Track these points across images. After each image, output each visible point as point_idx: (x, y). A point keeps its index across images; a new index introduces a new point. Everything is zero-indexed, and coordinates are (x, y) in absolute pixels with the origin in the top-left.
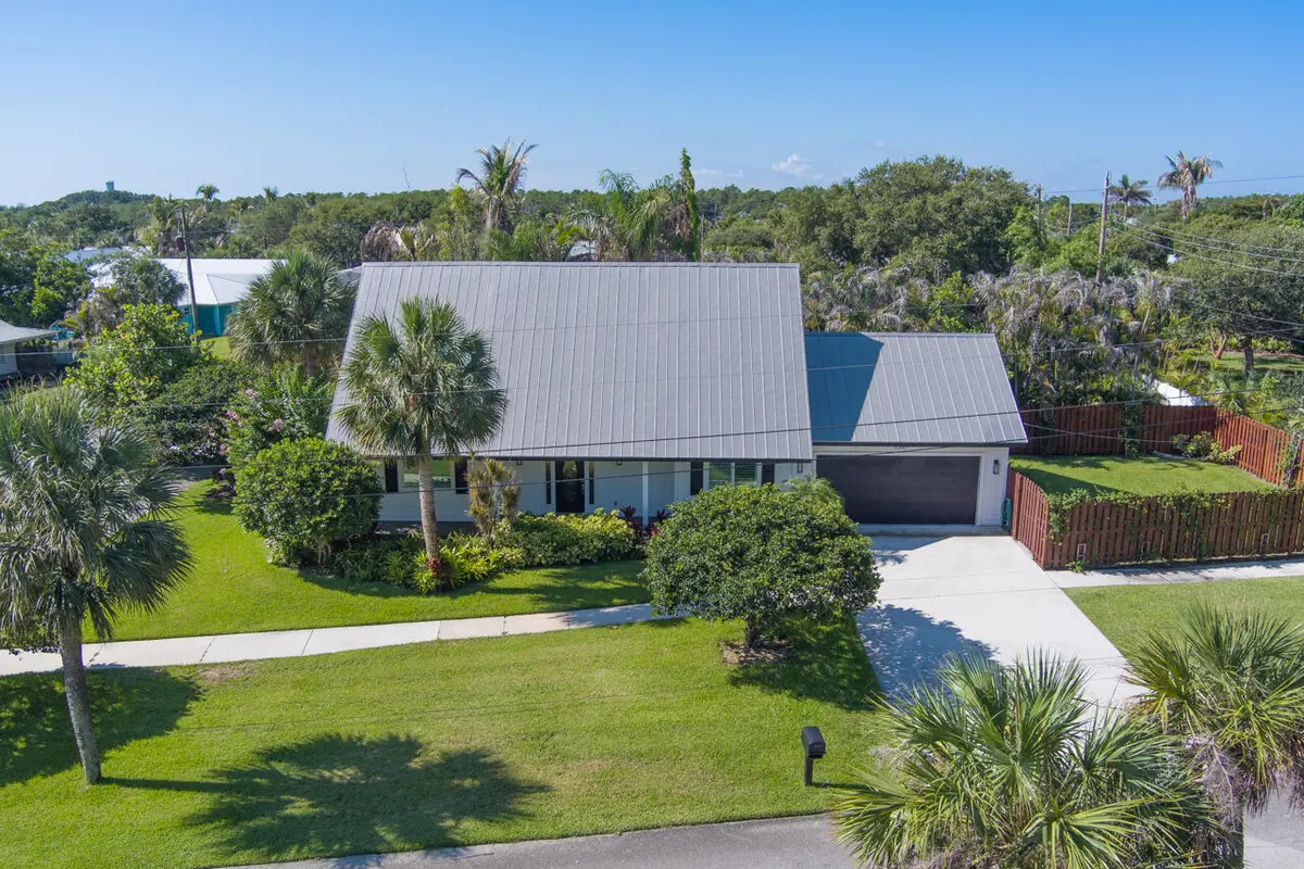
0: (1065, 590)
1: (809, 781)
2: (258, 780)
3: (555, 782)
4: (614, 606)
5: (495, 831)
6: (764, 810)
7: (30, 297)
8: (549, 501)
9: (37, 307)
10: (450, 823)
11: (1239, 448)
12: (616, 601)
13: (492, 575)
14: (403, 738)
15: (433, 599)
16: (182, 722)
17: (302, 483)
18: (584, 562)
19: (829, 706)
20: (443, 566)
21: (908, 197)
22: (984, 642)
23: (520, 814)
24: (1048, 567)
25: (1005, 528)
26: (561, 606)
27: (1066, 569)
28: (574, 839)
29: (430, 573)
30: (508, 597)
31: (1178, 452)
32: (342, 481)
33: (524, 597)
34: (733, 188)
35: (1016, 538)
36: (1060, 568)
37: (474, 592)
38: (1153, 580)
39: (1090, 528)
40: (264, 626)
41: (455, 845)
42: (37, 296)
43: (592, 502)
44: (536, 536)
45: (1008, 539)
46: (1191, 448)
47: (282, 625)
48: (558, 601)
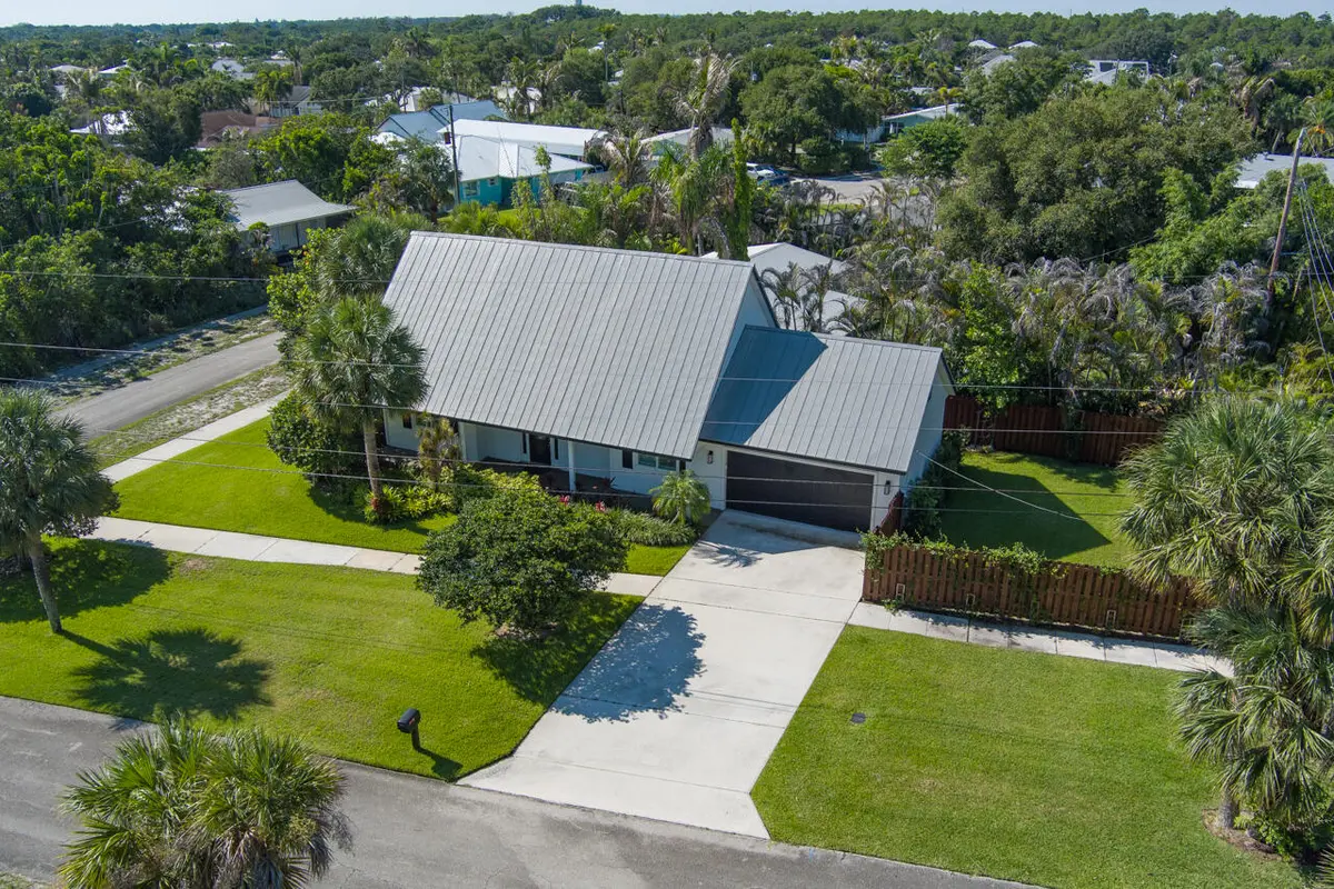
0: (848, 625)
7: (342, 177)
8: (525, 452)
9: (347, 185)
13: (427, 514)
15: (373, 529)
16: (138, 600)
17: (295, 426)
20: (383, 505)
24: (866, 599)
27: (882, 604)
29: (372, 508)
34: (1228, 13)
36: (878, 602)
37: (400, 529)
39: (910, 571)
40: (254, 530)
42: (347, 175)
43: (557, 457)
47: (265, 531)
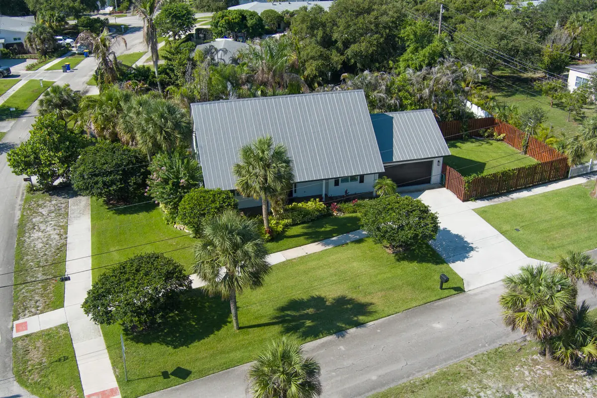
0: (473, 210)
1: (441, 288)
2: (287, 318)
3: (373, 301)
4: (334, 237)
5: (370, 318)
6: (434, 299)
10: (356, 318)
11: (505, 135)
12: (334, 235)
14: (315, 296)
18: (312, 220)
19: (430, 264)
20: (270, 231)
21: (357, 16)
22: (460, 234)
23: (372, 312)
24: (464, 201)
25: (442, 184)
26: (317, 239)
28: (392, 316)
30: (296, 239)
31: (481, 136)
32: (231, 206)
33: (302, 238)
35: (447, 188)
36: (468, 200)
38: (497, 202)
39: (477, 186)
41: (363, 324)
44: (295, 213)
45: (444, 189)
46: (486, 134)
48: (313, 238)
